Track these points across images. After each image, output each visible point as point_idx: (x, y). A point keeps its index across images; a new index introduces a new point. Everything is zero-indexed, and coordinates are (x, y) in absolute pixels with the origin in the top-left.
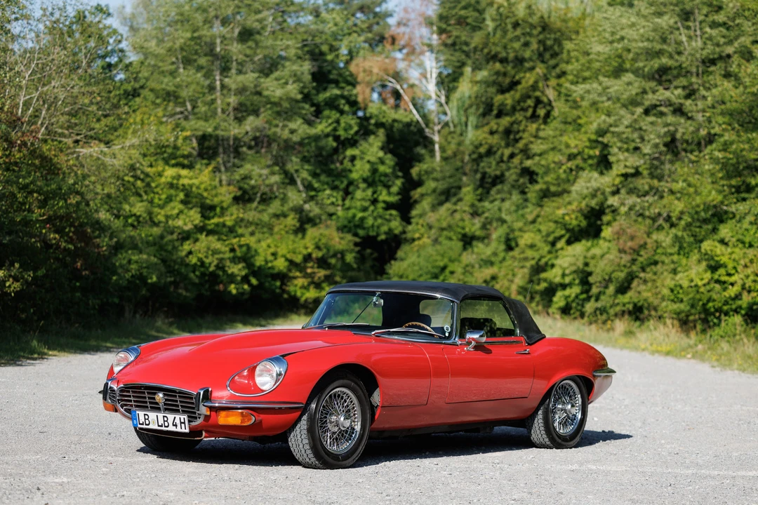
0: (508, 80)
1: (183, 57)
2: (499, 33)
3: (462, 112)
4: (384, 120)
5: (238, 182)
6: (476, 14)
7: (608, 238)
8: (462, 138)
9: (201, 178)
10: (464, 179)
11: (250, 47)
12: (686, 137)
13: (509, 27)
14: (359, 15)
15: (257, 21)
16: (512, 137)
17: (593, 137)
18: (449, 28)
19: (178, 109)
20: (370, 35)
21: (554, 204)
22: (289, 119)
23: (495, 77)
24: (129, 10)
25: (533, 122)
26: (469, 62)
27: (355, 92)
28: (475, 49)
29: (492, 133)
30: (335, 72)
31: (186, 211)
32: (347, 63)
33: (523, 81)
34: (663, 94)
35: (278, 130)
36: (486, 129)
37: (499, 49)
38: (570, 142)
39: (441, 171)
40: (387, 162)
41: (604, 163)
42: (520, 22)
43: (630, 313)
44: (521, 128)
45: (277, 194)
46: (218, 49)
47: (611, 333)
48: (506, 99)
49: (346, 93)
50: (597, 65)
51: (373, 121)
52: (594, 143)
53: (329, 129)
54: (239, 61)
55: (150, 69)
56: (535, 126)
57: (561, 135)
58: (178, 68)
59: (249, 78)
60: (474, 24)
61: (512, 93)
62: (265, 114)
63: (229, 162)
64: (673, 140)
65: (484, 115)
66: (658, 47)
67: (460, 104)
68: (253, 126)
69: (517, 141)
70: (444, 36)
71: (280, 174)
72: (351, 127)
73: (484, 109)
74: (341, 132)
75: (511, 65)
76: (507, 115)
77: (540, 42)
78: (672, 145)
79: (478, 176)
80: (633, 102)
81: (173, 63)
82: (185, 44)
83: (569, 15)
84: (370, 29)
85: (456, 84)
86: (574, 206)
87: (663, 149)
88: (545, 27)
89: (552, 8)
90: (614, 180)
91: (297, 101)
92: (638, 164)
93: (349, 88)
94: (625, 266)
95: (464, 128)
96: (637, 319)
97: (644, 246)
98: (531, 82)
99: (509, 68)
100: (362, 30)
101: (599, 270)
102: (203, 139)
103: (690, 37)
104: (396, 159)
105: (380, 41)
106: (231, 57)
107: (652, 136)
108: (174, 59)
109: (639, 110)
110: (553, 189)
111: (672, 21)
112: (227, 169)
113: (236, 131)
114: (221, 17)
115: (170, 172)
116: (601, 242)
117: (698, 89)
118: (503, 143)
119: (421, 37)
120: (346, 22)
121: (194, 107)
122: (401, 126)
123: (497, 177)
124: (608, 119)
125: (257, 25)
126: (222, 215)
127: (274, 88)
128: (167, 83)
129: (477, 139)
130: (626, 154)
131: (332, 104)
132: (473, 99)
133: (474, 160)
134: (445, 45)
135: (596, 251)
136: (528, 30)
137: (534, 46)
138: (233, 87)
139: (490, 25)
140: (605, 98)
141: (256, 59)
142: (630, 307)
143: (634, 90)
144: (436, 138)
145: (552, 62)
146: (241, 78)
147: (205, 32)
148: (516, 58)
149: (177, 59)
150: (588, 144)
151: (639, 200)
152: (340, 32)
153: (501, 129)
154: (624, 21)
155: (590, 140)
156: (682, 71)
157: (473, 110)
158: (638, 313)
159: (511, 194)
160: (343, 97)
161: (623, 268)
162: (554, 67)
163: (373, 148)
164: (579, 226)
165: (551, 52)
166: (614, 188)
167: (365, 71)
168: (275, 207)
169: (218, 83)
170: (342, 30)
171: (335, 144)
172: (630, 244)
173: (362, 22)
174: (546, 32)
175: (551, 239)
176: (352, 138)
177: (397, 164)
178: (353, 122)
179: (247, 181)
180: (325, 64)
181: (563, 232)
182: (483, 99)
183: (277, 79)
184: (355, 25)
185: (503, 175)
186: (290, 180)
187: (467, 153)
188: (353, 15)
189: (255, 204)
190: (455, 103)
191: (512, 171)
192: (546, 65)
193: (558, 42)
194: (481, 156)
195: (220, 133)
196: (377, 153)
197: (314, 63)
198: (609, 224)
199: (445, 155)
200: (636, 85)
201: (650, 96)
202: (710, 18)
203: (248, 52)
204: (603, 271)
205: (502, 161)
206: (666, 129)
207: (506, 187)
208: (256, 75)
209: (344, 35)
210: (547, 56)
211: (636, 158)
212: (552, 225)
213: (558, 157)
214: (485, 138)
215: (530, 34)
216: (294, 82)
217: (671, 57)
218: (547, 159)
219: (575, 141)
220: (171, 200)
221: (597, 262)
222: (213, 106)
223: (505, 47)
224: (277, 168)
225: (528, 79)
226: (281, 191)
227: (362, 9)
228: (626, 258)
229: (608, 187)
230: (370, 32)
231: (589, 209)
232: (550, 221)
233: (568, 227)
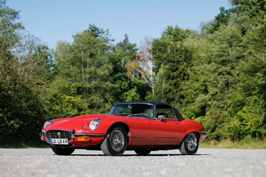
0: (175, 68)
1: (72, 63)
2: (172, 53)
3: (161, 79)
4: (136, 83)
5: (90, 102)
6: (164, 48)
7: (208, 115)
8: (161, 87)
9: (78, 99)
10: (162, 100)
11: (93, 60)
12: (232, 82)
13: (175, 51)
14: (127, 50)
15: (95, 51)
16: (177, 86)
17: (202, 83)
18: (156, 52)
19: (70, 79)
20: (131, 56)
21: (191, 105)
22: (106, 81)
23: (171, 67)
24: (55, 50)
25: (183, 81)
26: (163, 63)
27: (126, 74)
28: (164, 58)
29: (170, 85)
30: (120, 68)
31: (73, 110)
32: (124, 65)
33: (180, 68)
34: (224, 68)
35: (102, 85)
36: (168, 84)
37: (172, 58)
38: (195, 85)
39: (155, 98)
40: (137, 96)
41: (206, 91)
42: (178, 50)
43: (216, 138)
44: (180, 83)
45: (102, 105)
46: (83, 60)
47: (210, 145)
48: (174, 74)
49: (124, 75)
50: (203, 61)
51: (132, 83)
52: (203, 85)
53: (119, 86)
54: (90, 64)
55: (62, 67)
56: (184, 82)
57: (192, 84)
58: (70, 66)
59: (93, 68)
60: (164, 51)
61: (176, 72)
62: (98, 80)
63: (87, 95)
64: (228, 83)
65: (168, 79)
66: (222, 54)
67: (160, 76)
68: (94, 84)
69: (178, 87)
70: (155, 55)
71: (103, 99)
72: (126, 85)
73: (168, 77)
74: (123, 87)
75: (176, 63)
76: (175, 79)
77: (185, 56)
78: (227, 84)
79: (166, 98)
80: (214, 71)
81: (69, 65)
82: (72, 58)
83: (194, 47)
84: (131, 54)
85: (158, 70)
86: (197, 105)
87: (224, 85)
88: (186, 51)
89: (188, 45)
90: (209, 96)
91: (108, 76)
92: (217, 91)
93: (125, 73)
94: (213, 123)
95: (161, 84)
96: (218, 140)
97: (219, 117)
98: (182, 68)
99: (175, 64)
100: (129, 55)
101: (205, 125)
102: (79, 88)
103: (232, 51)
104: (140, 95)
105: (134, 58)
106: (87, 63)
107: (221, 82)
108: (69, 63)
109: (217, 74)
110: (190, 101)
111: (226, 45)
112: (86, 98)
113: (89, 86)
114: (84, 50)
115: (68, 97)
116: (206, 116)
117: (235, 67)
118: (174, 88)
119: (147, 56)
120: (123, 52)
121: (75, 78)
122: (141, 84)
123: (172, 99)
124: (207, 77)
125: (95, 52)
126: (85, 111)
127: (101, 72)
128: (67, 71)
129: (166, 87)
130: (213, 88)
131: (119, 78)
132: (164, 74)
133: (165, 94)
134: (155, 58)
135: (205, 119)
136: (181, 52)
137: (183, 57)
138: (88, 72)
139: (169, 51)
140: (206, 71)
141: (95, 63)
142: (216, 136)
143: (215, 68)
144: (153, 87)
145: (189, 62)
146: (90, 69)
147: (78, 54)
148: (177, 61)
149: (70, 63)
150: (201, 86)
151: (217, 102)
152: (122, 56)
153: (173, 83)
154: (211, 46)
155: (201, 84)
156: (230, 61)
157: (164, 77)
158: (218, 138)
159: (177, 104)
160: (123, 76)
161: (213, 124)
162: (189, 64)
163: (133, 92)
164: (198, 112)
165: (188, 59)
166: (209, 99)
167: (129, 67)
168: (102, 109)
169: (83, 71)
170: (122, 55)
171: (121, 91)
172: (215, 116)
173: (129, 52)
174: (187, 53)
175: (190, 116)
176: (126, 89)
177: (141, 97)
178: (126, 84)
179: (93, 101)
180: (117, 65)
181: (194, 114)
182: (167, 74)
183: (101, 69)
184: (126, 53)
185: (174, 98)
186: (106, 101)
187: (163, 91)
188: (126, 50)
189: (95, 109)
190: (158, 76)
191: (177, 97)
192: (187, 63)
193: (191, 56)
194: (167, 92)
195: (83, 86)
196: (134, 93)
197: (113, 65)
198: (208, 111)
199: (156, 92)
200: (215, 66)
201: (220, 69)
202: (238, 44)
203: (92, 61)
204: (207, 125)
205: (174, 94)
206: (225, 79)
207: (175, 102)
208: (95, 68)
209: (123, 57)
210: (187, 60)
211: (216, 89)
212: (190, 112)
213: (192, 90)
214: (168, 87)
215: (182, 53)
216: (107, 70)
217: (226, 57)
218: (188, 91)
219: (196, 85)
220: (68, 106)
221: (205, 123)
222: (81, 78)
223: (174, 58)
224: (102, 97)
225: (182, 67)
226: (104, 104)
227: (128, 48)
228: (214, 121)
229: (207, 99)
230: (131, 55)
231: (201, 106)
232: (189, 111)
233: (195, 112)
